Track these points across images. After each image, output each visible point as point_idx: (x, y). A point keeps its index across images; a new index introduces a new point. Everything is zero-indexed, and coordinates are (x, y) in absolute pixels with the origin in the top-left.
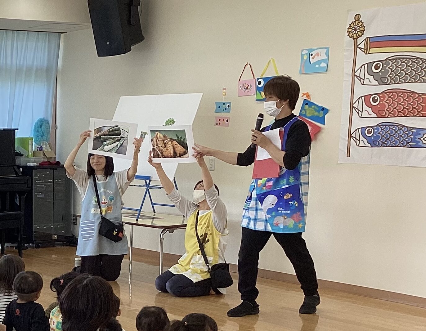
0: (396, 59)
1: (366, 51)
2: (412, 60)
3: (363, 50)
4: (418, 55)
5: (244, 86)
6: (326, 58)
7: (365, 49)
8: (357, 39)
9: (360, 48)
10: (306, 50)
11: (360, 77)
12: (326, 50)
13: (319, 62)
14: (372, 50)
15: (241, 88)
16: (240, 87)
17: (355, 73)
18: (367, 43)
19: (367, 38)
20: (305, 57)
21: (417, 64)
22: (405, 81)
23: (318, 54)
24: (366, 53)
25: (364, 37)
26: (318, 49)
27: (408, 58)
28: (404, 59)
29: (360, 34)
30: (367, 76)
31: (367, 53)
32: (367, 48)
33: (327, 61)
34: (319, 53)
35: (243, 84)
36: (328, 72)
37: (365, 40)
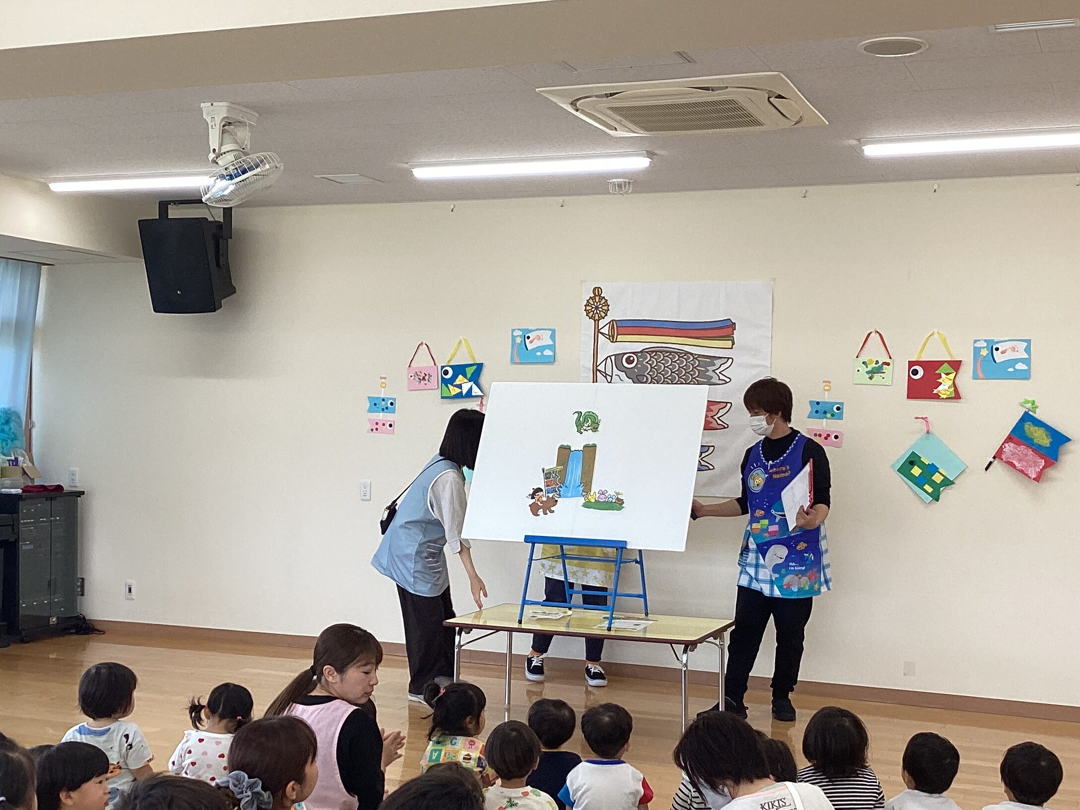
0: (656, 352)
1: (612, 338)
2: (678, 354)
3: (608, 337)
4: (686, 348)
5: (417, 375)
6: (552, 343)
7: (610, 334)
8: (598, 321)
9: (602, 333)
10: (518, 329)
11: (605, 373)
12: (551, 332)
13: (542, 348)
14: (620, 338)
15: (413, 377)
16: (411, 376)
17: (597, 367)
18: (613, 327)
19: (612, 321)
20: (519, 340)
21: (686, 361)
22: (672, 382)
23: (539, 338)
24: (611, 340)
25: (607, 320)
26: (537, 330)
27: (673, 352)
28: (667, 352)
29: (603, 315)
30: (615, 370)
31: (614, 341)
32: (613, 334)
33: (552, 347)
34: (541, 336)
35: (416, 373)
36: (556, 363)
37: (610, 323)
